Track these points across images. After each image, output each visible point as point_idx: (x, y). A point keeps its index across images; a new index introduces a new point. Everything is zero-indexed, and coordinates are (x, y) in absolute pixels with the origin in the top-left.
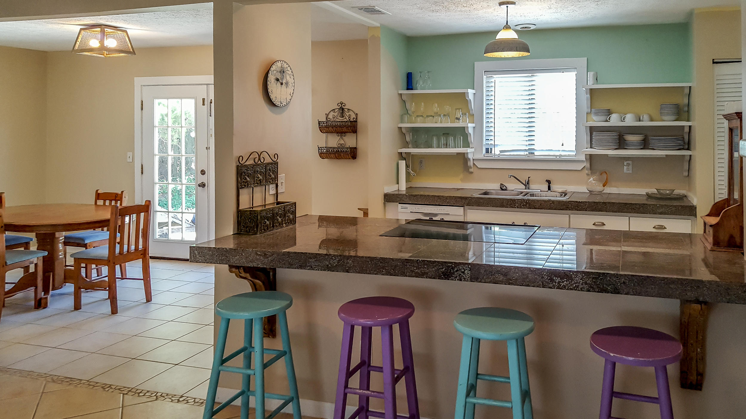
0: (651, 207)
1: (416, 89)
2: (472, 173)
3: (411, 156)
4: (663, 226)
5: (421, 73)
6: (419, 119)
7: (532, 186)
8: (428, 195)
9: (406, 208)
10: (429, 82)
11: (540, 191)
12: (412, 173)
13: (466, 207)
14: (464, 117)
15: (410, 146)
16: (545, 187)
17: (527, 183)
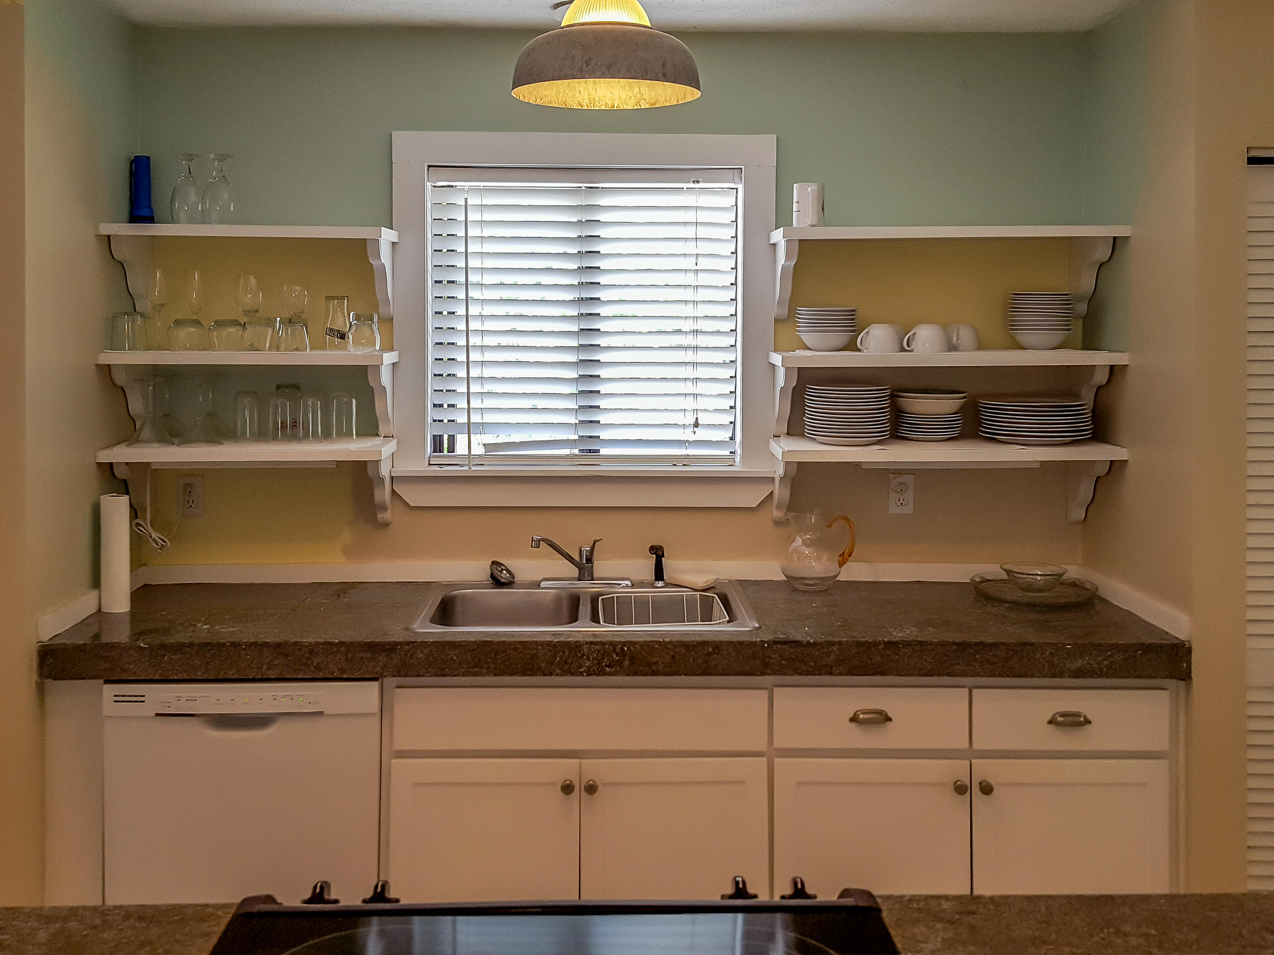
0: (1048, 653)
1: (173, 220)
2: (386, 525)
3: (149, 478)
4: (1077, 715)
5: (190, 157)
6: (183, 333)
7: (603, 567)
8: (232, 643)
9: (139, 699)
10: (226, 196)
11: (629, 583)
12: (154, 540)
13: (390, 681)
14: (366, 330)
15: (146, 433)
16: (644, 567)
17: (587, 560)
